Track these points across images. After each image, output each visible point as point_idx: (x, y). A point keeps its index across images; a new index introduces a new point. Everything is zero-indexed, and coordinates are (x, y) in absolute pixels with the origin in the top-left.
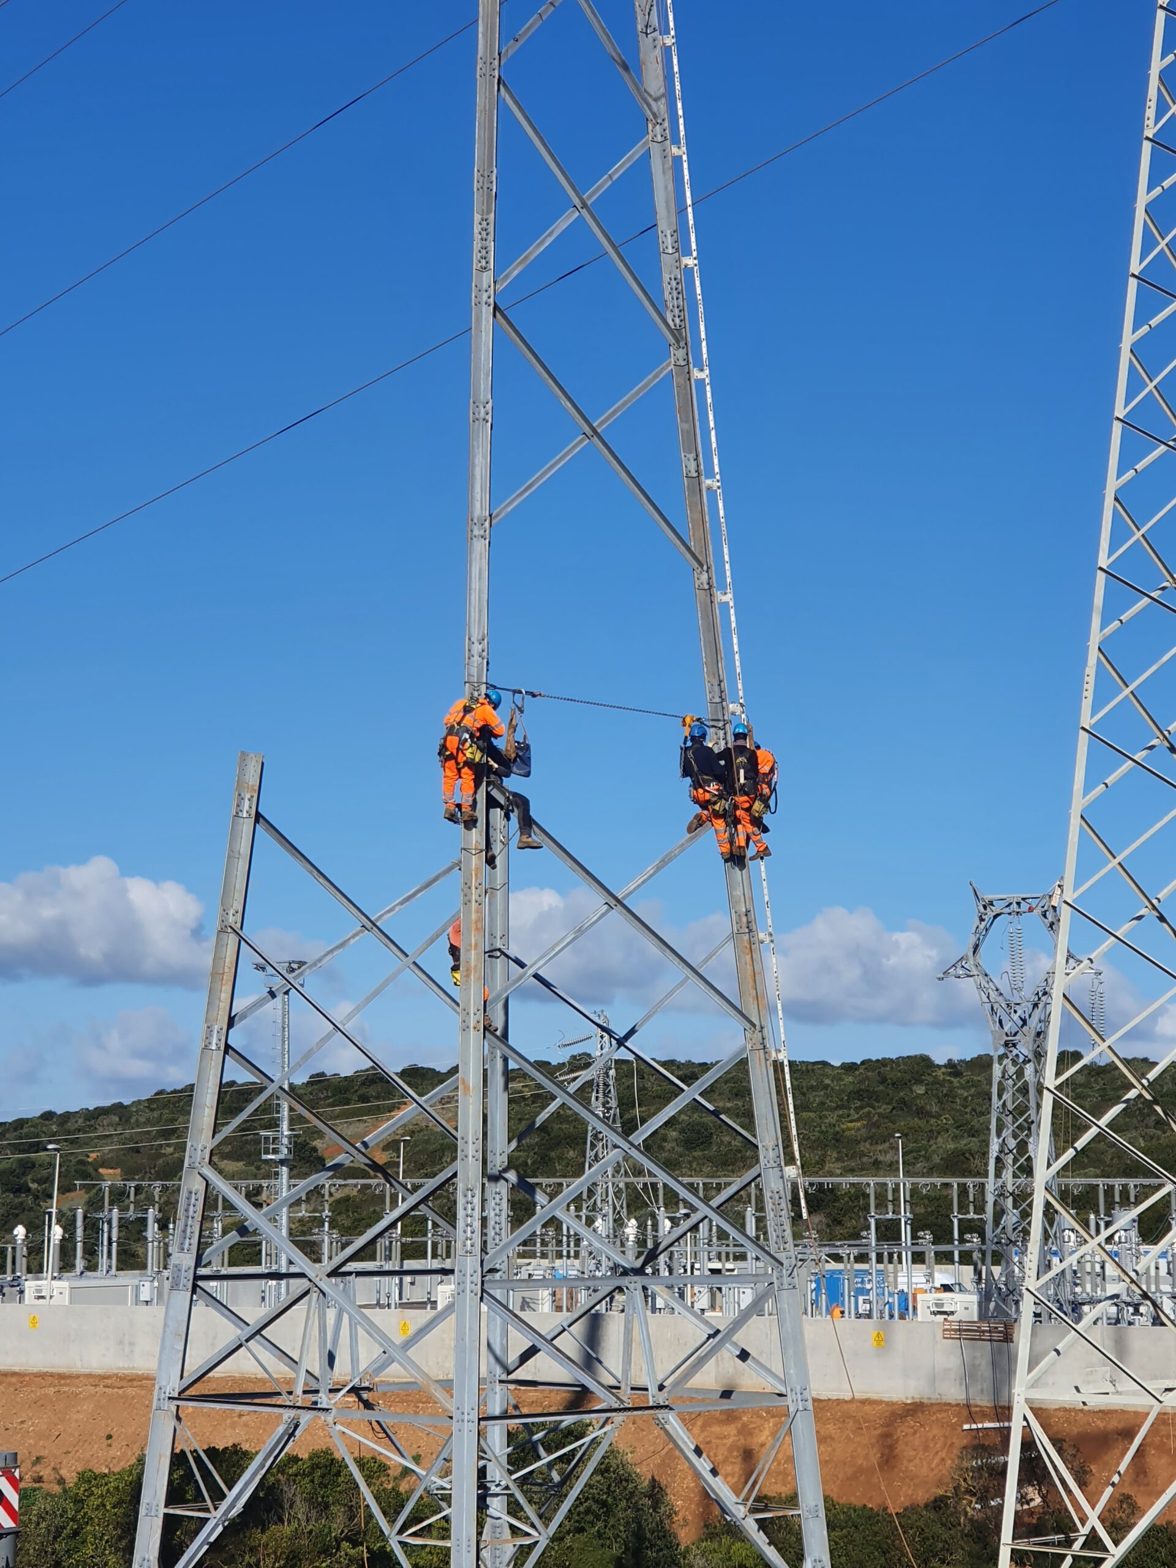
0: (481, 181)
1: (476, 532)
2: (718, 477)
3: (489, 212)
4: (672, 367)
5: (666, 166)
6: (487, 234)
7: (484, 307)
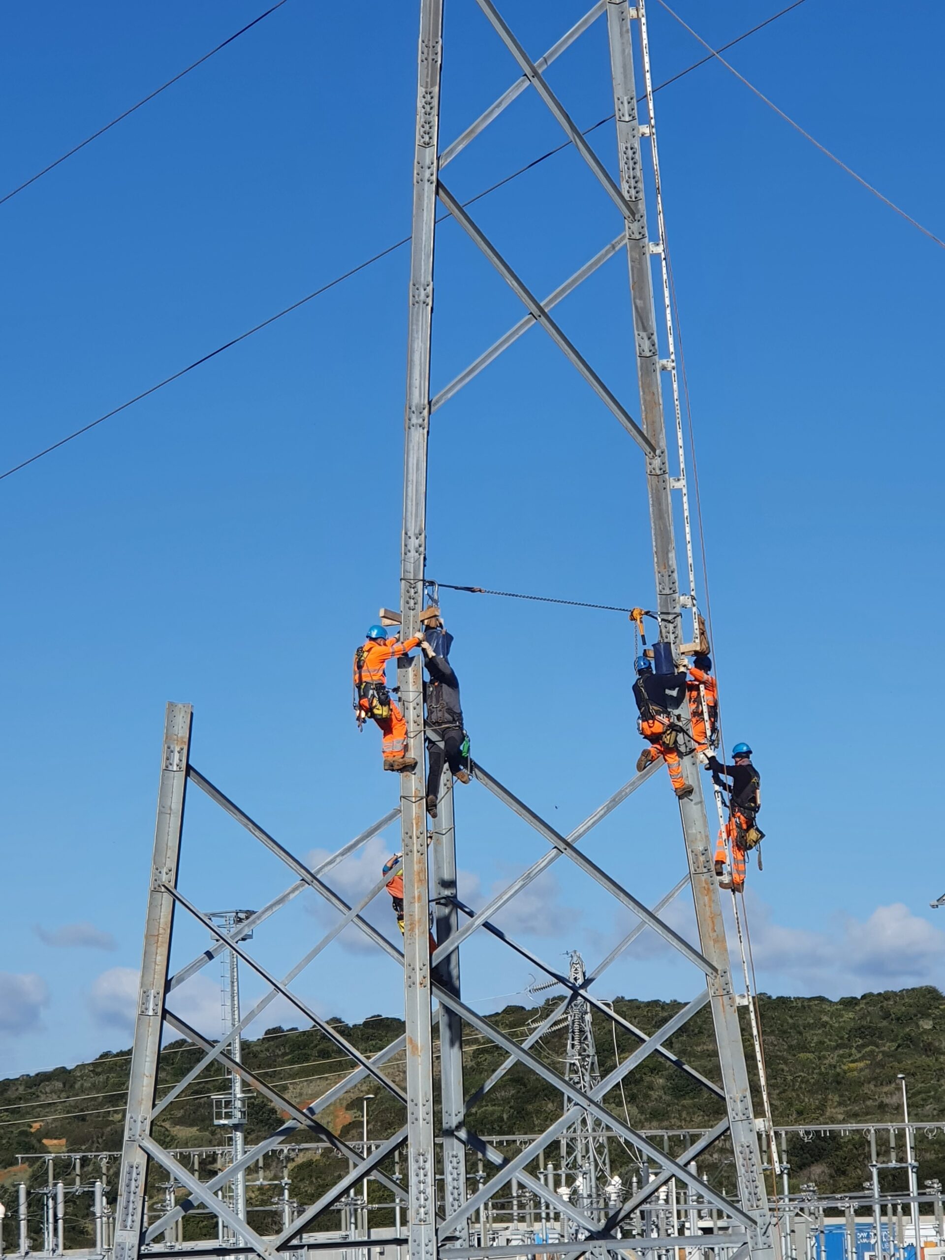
0: (426, 52)
1: (414, 420)
2: (673, 357)
3: (433, 85)
4: (626, 241)
5: (624, 29)
6: (431, 108)
7: (427, 184)
